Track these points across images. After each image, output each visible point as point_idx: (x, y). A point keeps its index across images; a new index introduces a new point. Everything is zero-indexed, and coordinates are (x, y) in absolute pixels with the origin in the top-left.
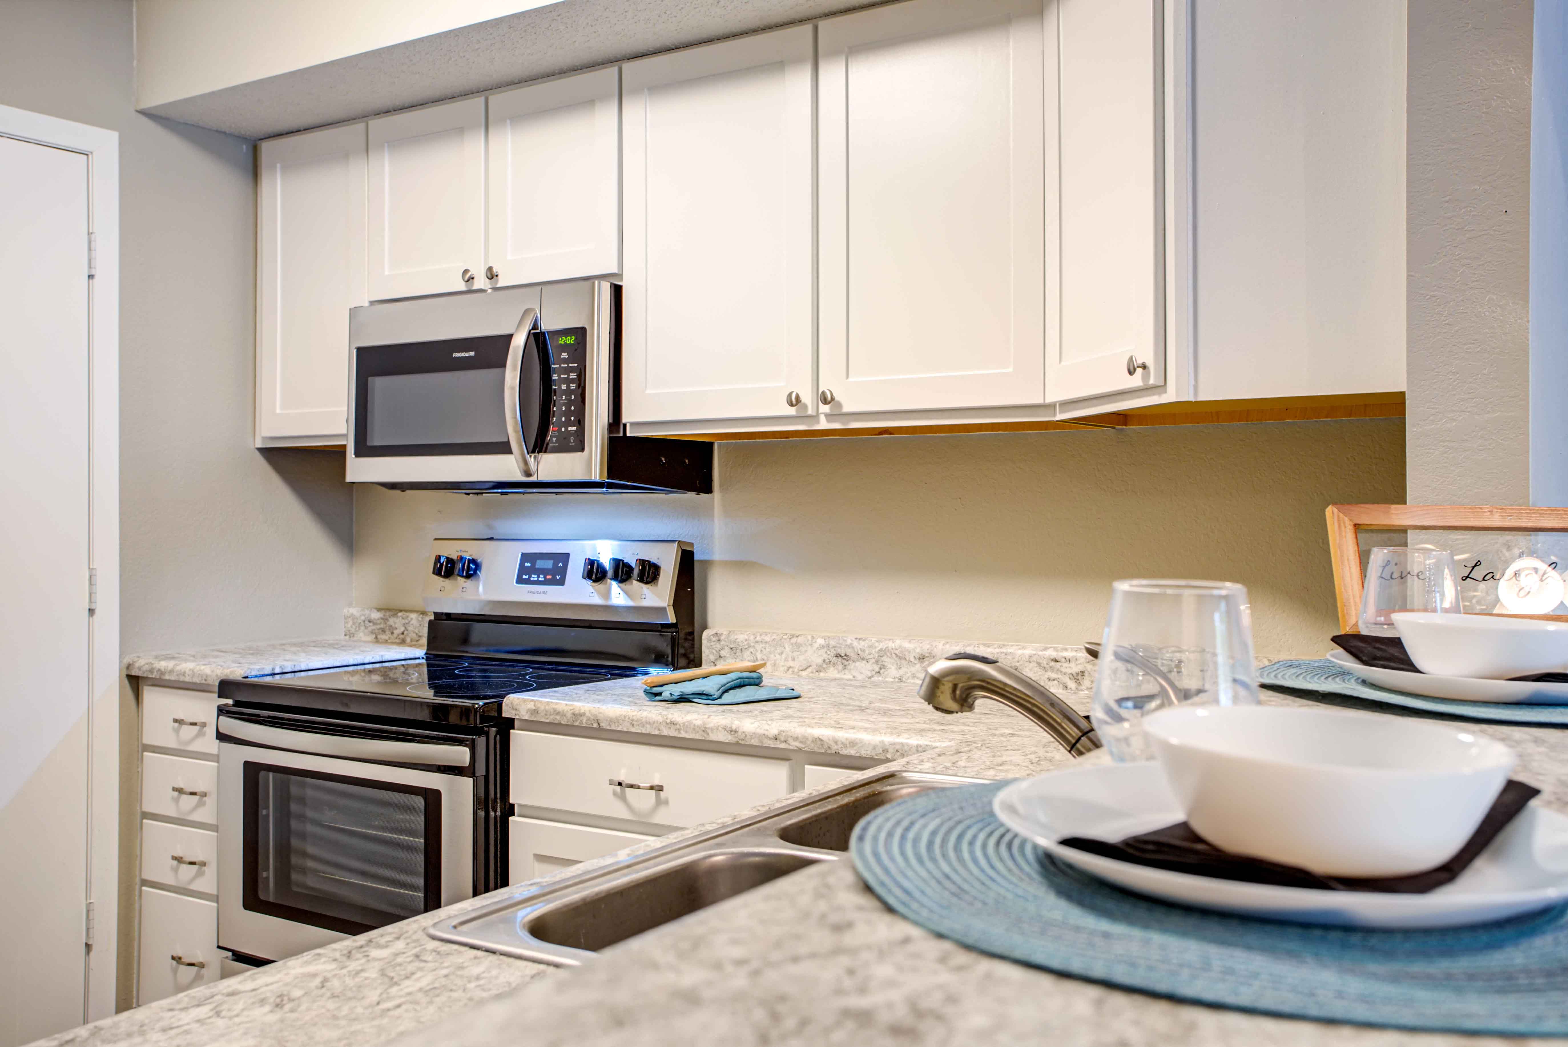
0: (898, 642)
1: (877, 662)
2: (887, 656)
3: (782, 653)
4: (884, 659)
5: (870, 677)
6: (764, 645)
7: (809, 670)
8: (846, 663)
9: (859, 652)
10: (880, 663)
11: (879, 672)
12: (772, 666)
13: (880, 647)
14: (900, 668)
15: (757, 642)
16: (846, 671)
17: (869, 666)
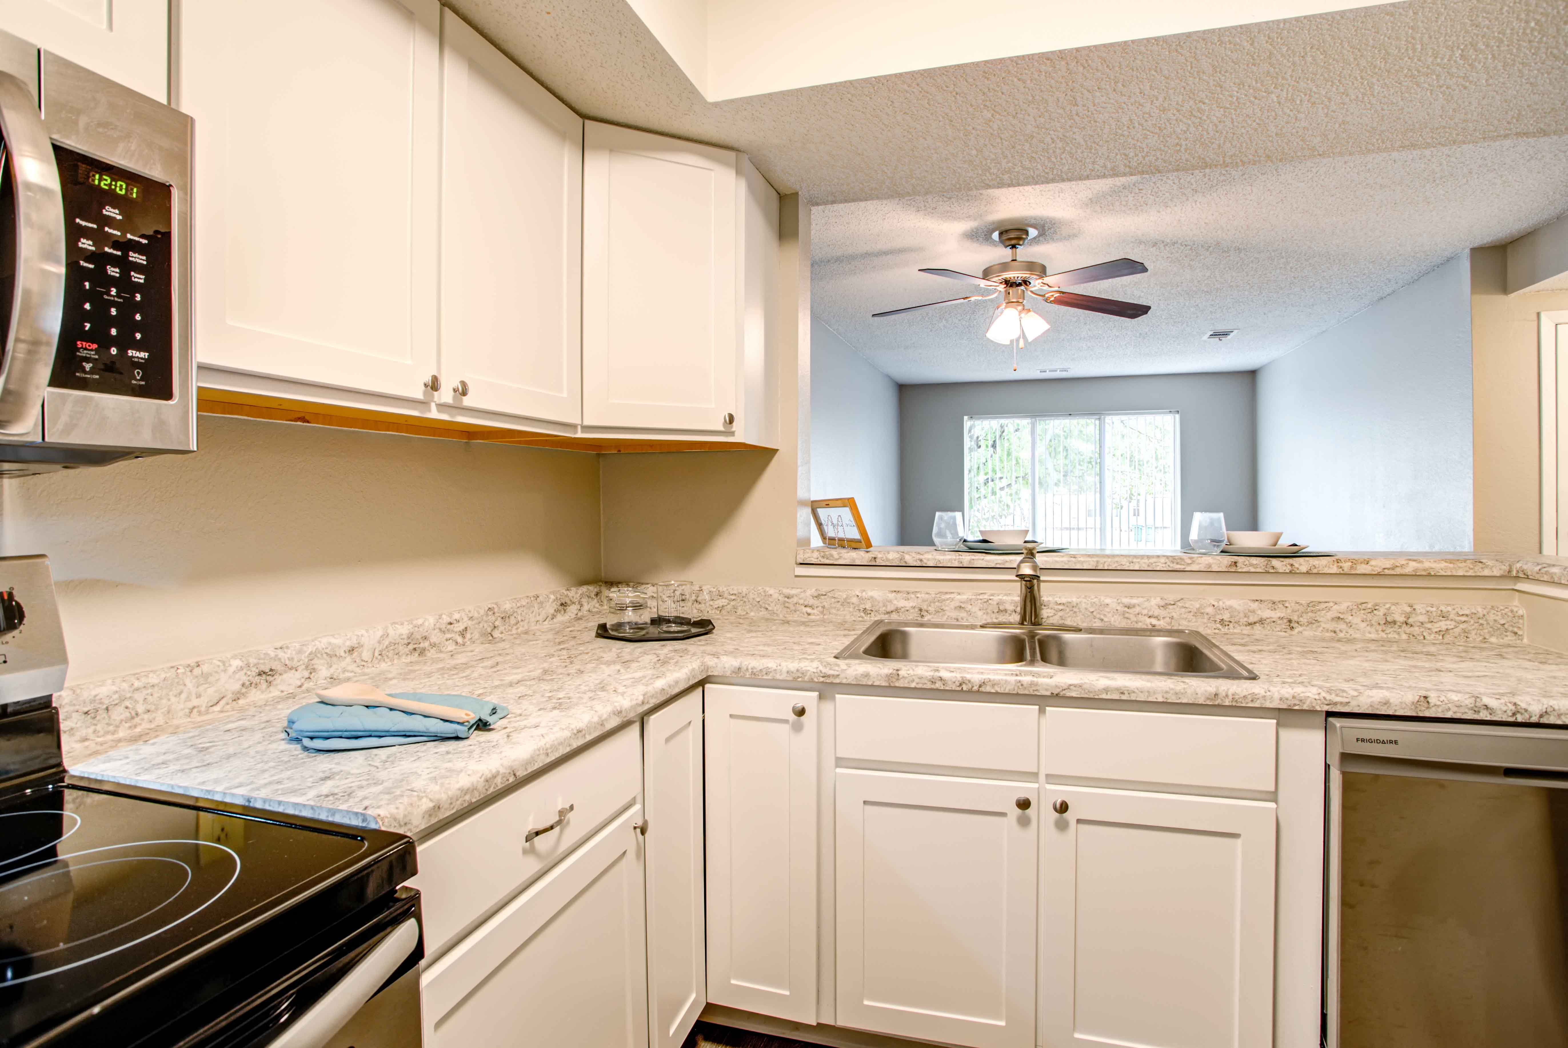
0: (325, 640)
1: (307, 667)
2: (318, 658)
3: (181, 693)
4: (315, 661)
5: (300, 687)
6: (150, 691)
7: (222, 703)
8: (270, 678)
9: (287, 662)
10: (310, 667)
11: (309, 678)
12: (165, 715)
13: (310, 650)
14: (331, 666)
15: (137, 689)
16: (271, 688)
17: (298, 675)
